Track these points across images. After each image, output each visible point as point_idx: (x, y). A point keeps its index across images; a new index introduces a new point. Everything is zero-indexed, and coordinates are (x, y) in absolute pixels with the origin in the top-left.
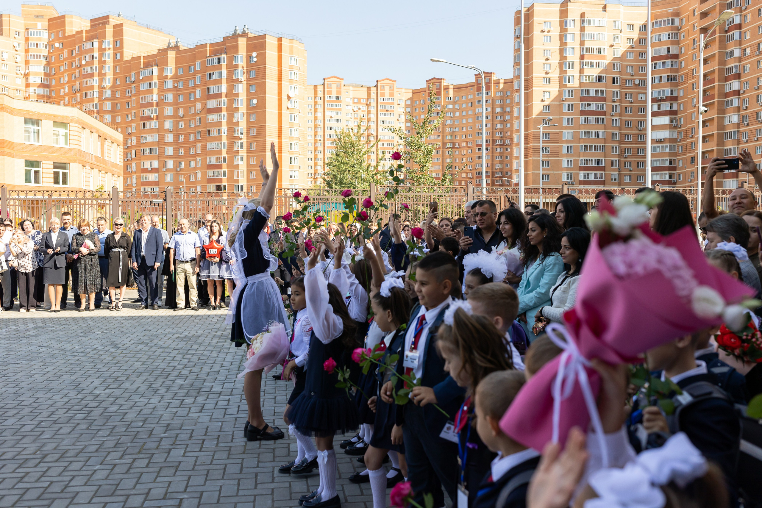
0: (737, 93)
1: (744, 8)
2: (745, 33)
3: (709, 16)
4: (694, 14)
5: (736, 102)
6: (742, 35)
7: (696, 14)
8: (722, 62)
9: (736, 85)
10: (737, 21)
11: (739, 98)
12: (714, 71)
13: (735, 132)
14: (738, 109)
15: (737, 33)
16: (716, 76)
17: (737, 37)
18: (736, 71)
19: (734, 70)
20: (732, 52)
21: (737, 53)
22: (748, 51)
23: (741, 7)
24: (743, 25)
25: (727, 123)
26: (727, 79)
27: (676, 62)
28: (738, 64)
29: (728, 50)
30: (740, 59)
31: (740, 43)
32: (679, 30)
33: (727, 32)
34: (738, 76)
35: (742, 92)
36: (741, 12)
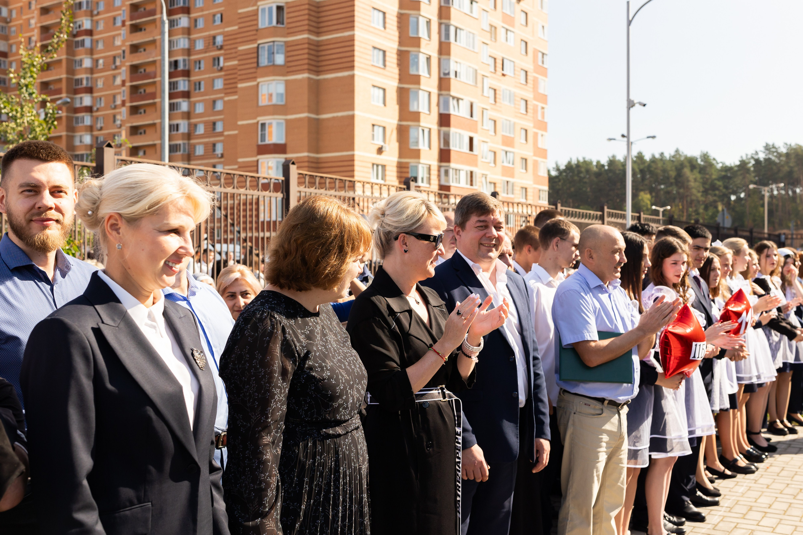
0: (89, 109)
1: (95, 12)
2: (97, 41)
3: (52, 13)
4: (30, 8)
5: (88, 120)
6: (94, 44)
7: (33, 7)
8: (71, 71)
9: (87, 100)
10: (87, 24)
11: (92, 116)
12: (60, 80)
13: (87, 155)
14: (91, 129)
15: (88, 40)
16: (64, 85)
17: (88, 43)
18: (87, 84)
19: (85, 82)
20: (81, 61)
21: (87, 63)
22: (101, 61)
23: (92, 12)
24: (94, 32)
25: (77, 143)
26: (76, 92)
27: (4, 62)
28: (89, 76)
29: (78, 58)
30: (91, 71)
31: (91, 52)
32: (7, 23)
33: (75, 36)
34: (90, 90)
35: (95, 109)
36: (92, 15)
